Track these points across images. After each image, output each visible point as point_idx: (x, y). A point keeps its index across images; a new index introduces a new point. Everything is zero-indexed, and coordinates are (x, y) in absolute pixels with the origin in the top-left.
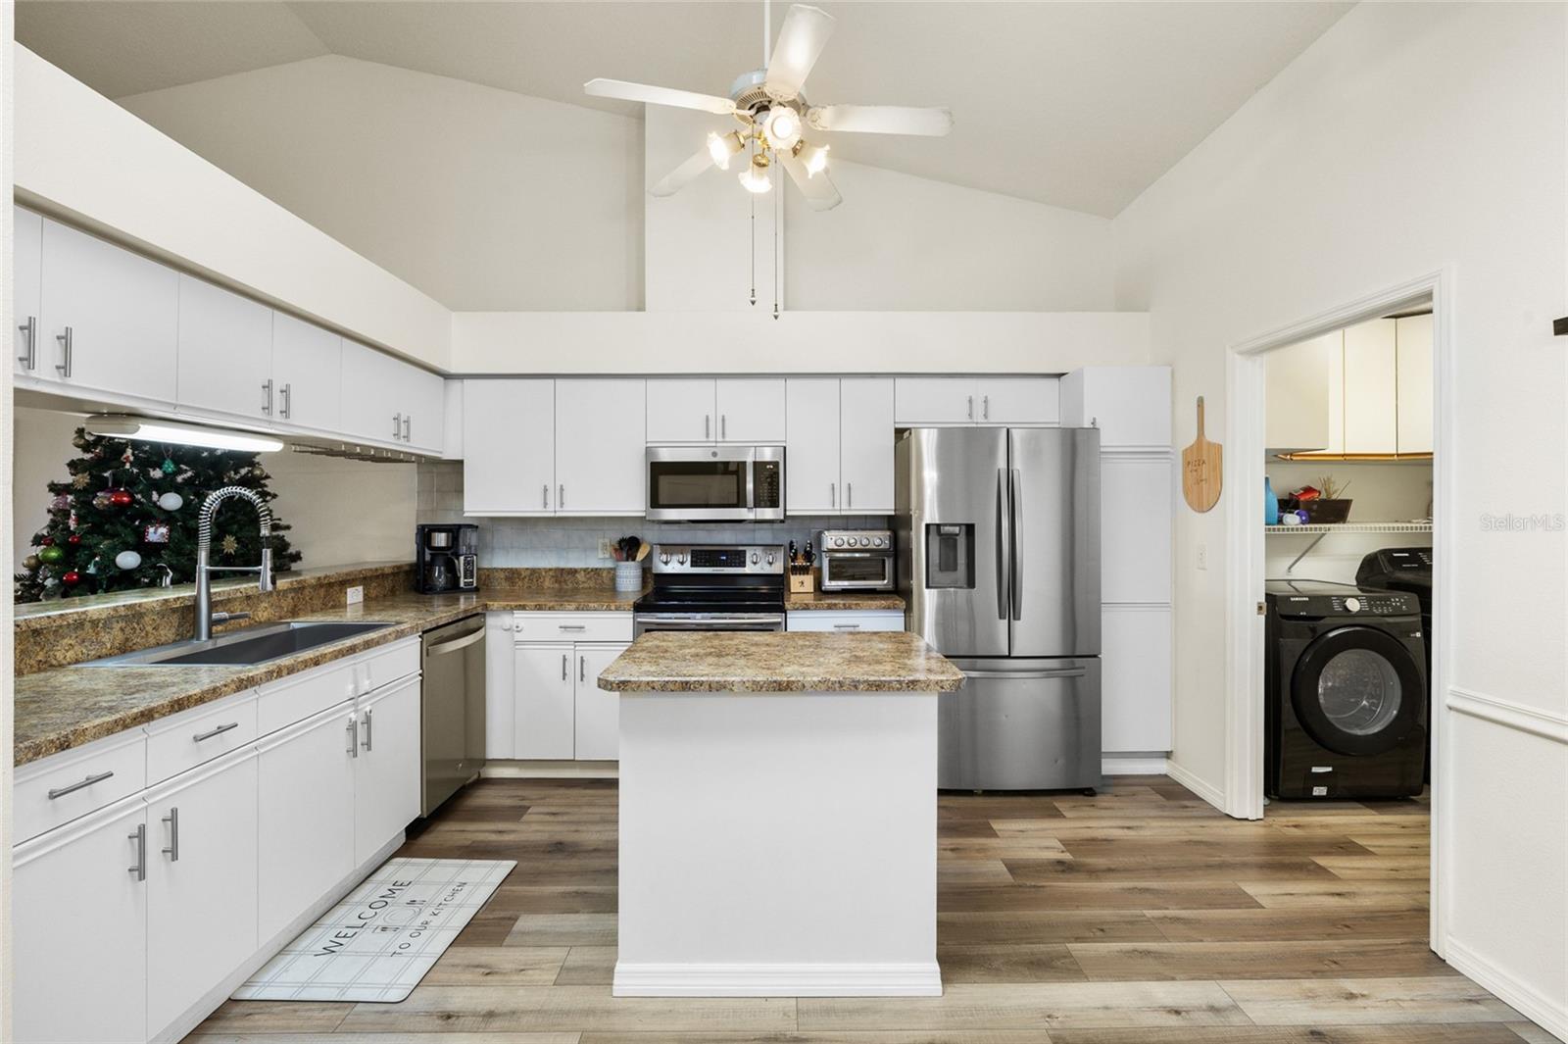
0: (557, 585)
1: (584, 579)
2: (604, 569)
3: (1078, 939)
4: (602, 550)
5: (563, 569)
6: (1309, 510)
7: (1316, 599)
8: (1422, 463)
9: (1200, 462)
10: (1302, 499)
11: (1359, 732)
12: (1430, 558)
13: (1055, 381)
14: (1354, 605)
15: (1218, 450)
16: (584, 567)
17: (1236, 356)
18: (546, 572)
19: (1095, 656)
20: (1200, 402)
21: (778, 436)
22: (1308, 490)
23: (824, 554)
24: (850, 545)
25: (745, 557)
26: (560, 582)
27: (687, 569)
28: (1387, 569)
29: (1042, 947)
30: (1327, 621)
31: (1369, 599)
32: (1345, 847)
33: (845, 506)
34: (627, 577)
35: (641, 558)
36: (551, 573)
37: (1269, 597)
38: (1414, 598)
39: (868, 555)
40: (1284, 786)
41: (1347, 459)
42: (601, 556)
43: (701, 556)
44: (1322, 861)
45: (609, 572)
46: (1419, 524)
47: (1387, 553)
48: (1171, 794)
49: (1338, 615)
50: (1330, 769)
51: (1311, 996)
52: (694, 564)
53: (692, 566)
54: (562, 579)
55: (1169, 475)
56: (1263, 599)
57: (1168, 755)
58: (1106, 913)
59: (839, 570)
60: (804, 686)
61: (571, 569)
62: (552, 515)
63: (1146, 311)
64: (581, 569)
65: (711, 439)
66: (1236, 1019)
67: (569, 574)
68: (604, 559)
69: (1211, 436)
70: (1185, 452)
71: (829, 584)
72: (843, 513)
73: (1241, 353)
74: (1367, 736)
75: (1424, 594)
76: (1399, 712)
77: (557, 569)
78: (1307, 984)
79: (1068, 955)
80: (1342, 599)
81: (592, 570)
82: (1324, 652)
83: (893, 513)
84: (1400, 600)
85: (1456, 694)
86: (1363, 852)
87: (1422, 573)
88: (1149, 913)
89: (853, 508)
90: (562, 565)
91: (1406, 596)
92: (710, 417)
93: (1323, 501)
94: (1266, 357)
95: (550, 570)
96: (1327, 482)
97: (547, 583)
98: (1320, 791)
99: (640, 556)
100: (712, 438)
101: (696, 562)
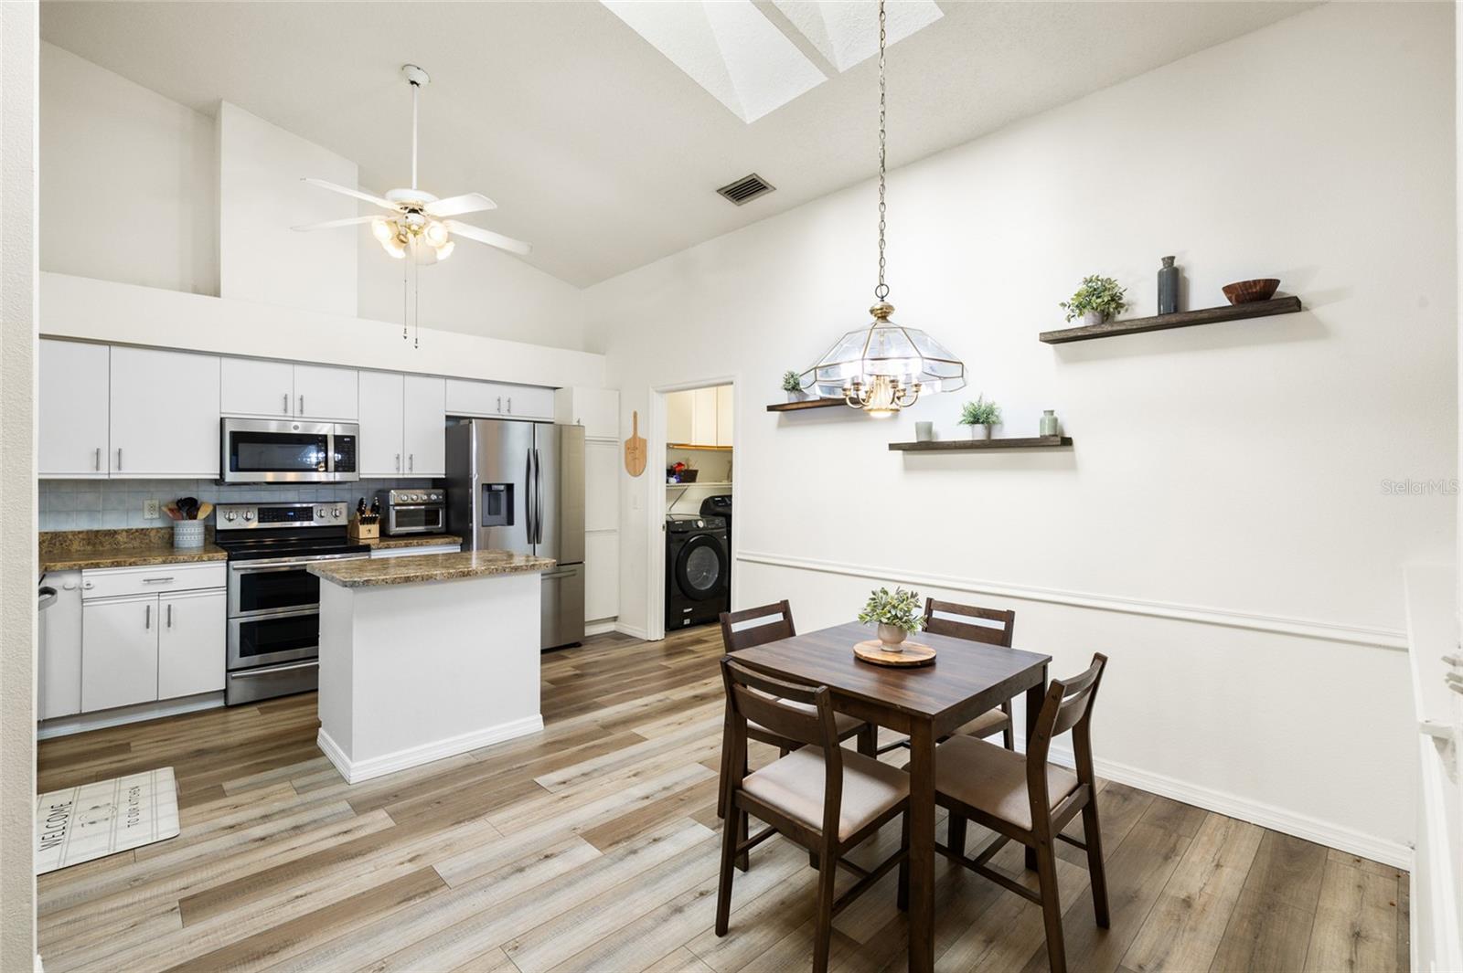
0: (89, 548)
1: (125, 540)
2: (152, 529)
3: (597, 697)
4: (149, 510)
5: (98, 531)
6: (680, 475)
7: (685, 522)
8: (727, 452)
9: (635, 449)
10: (677, 469)
11: (703, 589)
12: (731, 500)
13: (552, 391)
14: (701, 524)
15: (644, 442)
16: (126, 528)
17: (655, 393)
18: (73, 536)
19: (581, 563)
20: (635, 414)
21: (350, 415)
22: (680, 464)
23: (391, 508)
24: (412, 499)
25: (312, 512)
26: (94, 545)
27: (254, 524)
28: (712, 506)
29: (581, 704)
30: (690, 533)
31: (707, 521)
32: (699, 641)
33: (407, 471)
34: (191, 534)
35: (204, 517)
36: (81, 536)
37: (667, 522)
38: (723, 519)
39: (423, 507)
40: (672, 624)
41: (698, 448)
42: (148, 516)
43: (266, 513)
44: (690, 648)
45: (158, 532)
46: (725, 483)
47: (712, 498)
48: (619, 638)
49: (694, 530)
50: (690, 610)
51: (693, 688)
52: (260, 520)
53: (259, 522)
54: (98, 541)
55: (618, 454)
56: (665, 523)
57: (615, 619)
58: (607, 686)
59: (404, 517)
60: (477, 573)
61: (109, 531)
62: (106, 477)
63: (604, 354)
64: (123, 531)
65: (288, 414)
66: (668, 701)
67: (106, 535)
68: (152, 519)
69: (640, 434)
70: (627, 442)
71: (394, 529)
72: (406, 476)
73: (657, 391)
74: (707, 590)
75: (728, 518)
76: (719, 574)
77: (88, 532)
78: (691, 685)
79: (595, 703)
80: (696, 521)
81: (137, 531)
82: (689, 549)
83: (444, 477)
84: (719, 521)
85: (739, 553)
86: (706, 641)
87: (726, 508)
88: (625, 681)
89: (414, 472)
90: (96, 527)
91: (721, 518)
92: (288, 397)
93: (686, 470)
94: (667, 395)
95: (79, 532)
96: (687, 460)
97: (76, 546)
98: (687, 622)
99: (202, 515)
100: (290, 413)
101: (263, 518)
